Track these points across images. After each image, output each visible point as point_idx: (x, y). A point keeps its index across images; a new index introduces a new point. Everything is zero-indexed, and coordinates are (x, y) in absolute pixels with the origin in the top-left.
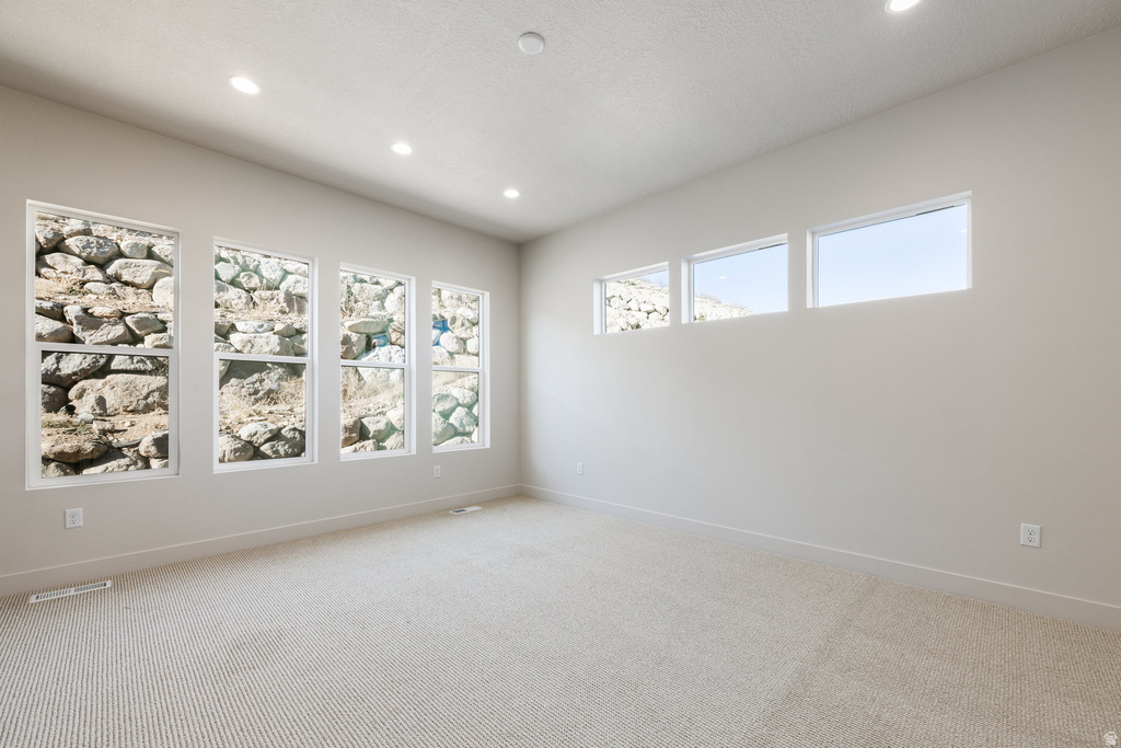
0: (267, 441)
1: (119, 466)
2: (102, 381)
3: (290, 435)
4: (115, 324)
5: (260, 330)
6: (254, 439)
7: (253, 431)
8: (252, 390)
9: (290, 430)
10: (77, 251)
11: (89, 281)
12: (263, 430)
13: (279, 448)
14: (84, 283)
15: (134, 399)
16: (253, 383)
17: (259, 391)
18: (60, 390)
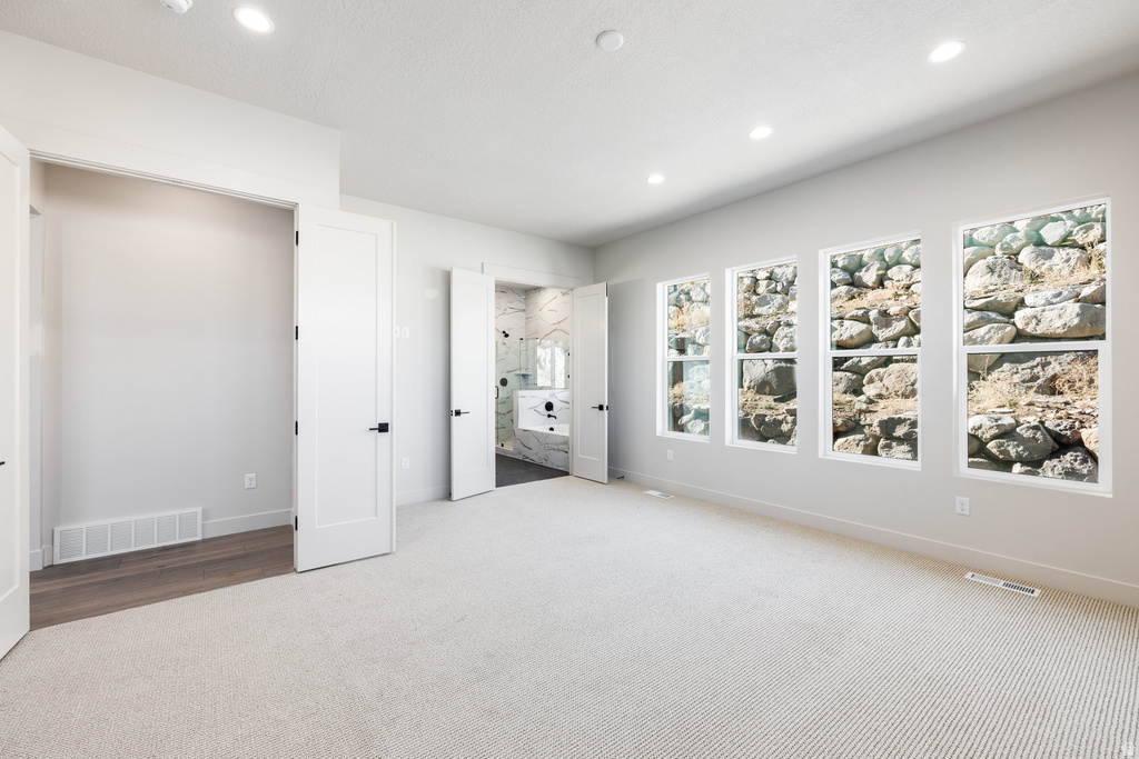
0: (994, 437)
1: (854, 440)
2: (885, 369)
3: (1029, 434)
4: (902, 319)
5: (1054, 300)
6: (979, 433)
7: (977, 425)
8: (1027, 377)
9: (1029, 428)
10: (909, 260)
11: (914, 283)
12: (989, 424)
13: (1010, 448)
14: (908, 287)
15: (903, 385)
16: (1032, 368)
17: (1038, 378)
18: (860, 377)
